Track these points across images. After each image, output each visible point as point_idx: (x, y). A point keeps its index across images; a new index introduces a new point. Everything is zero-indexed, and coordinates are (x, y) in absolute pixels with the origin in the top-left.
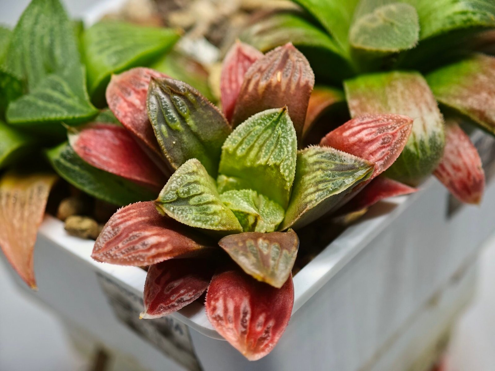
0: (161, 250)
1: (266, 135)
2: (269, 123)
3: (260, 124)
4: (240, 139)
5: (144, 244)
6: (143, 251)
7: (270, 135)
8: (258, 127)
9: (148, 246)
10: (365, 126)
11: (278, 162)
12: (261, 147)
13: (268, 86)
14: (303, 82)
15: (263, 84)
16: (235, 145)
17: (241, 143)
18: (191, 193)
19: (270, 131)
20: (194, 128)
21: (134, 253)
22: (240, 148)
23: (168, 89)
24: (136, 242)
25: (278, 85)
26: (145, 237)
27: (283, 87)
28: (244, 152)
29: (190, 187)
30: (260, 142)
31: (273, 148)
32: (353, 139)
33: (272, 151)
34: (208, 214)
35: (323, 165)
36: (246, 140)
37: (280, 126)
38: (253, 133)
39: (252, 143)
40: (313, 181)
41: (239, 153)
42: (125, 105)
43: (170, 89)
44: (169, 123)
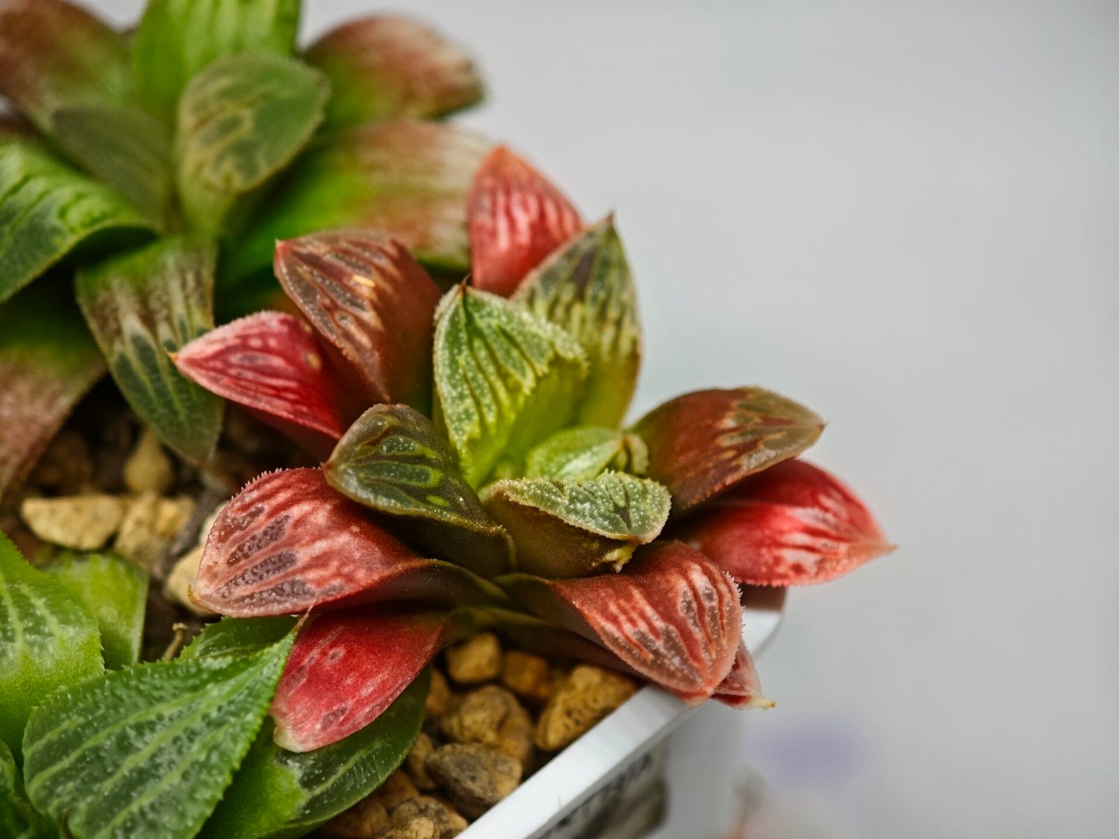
1: (483, 354)
2: (463, 336)
4: (469, 402)
7: (488, 346)
11: (550, 354)
12: (500, 372)
13: (376, 307)
15: (369, 316)
16: (476, 418)
17: (478, 404)
22: (485, 410)
23: (366, 447)
25: (380, 292)
27: (388, 288)
30: (491, 369)
31: (515, 353)
33: (522, 354)
36: (478, 392)
37: (482, 317)
38: (470, 375)
41: (491, 418)
42: (312, 575)
43: (368, 444)
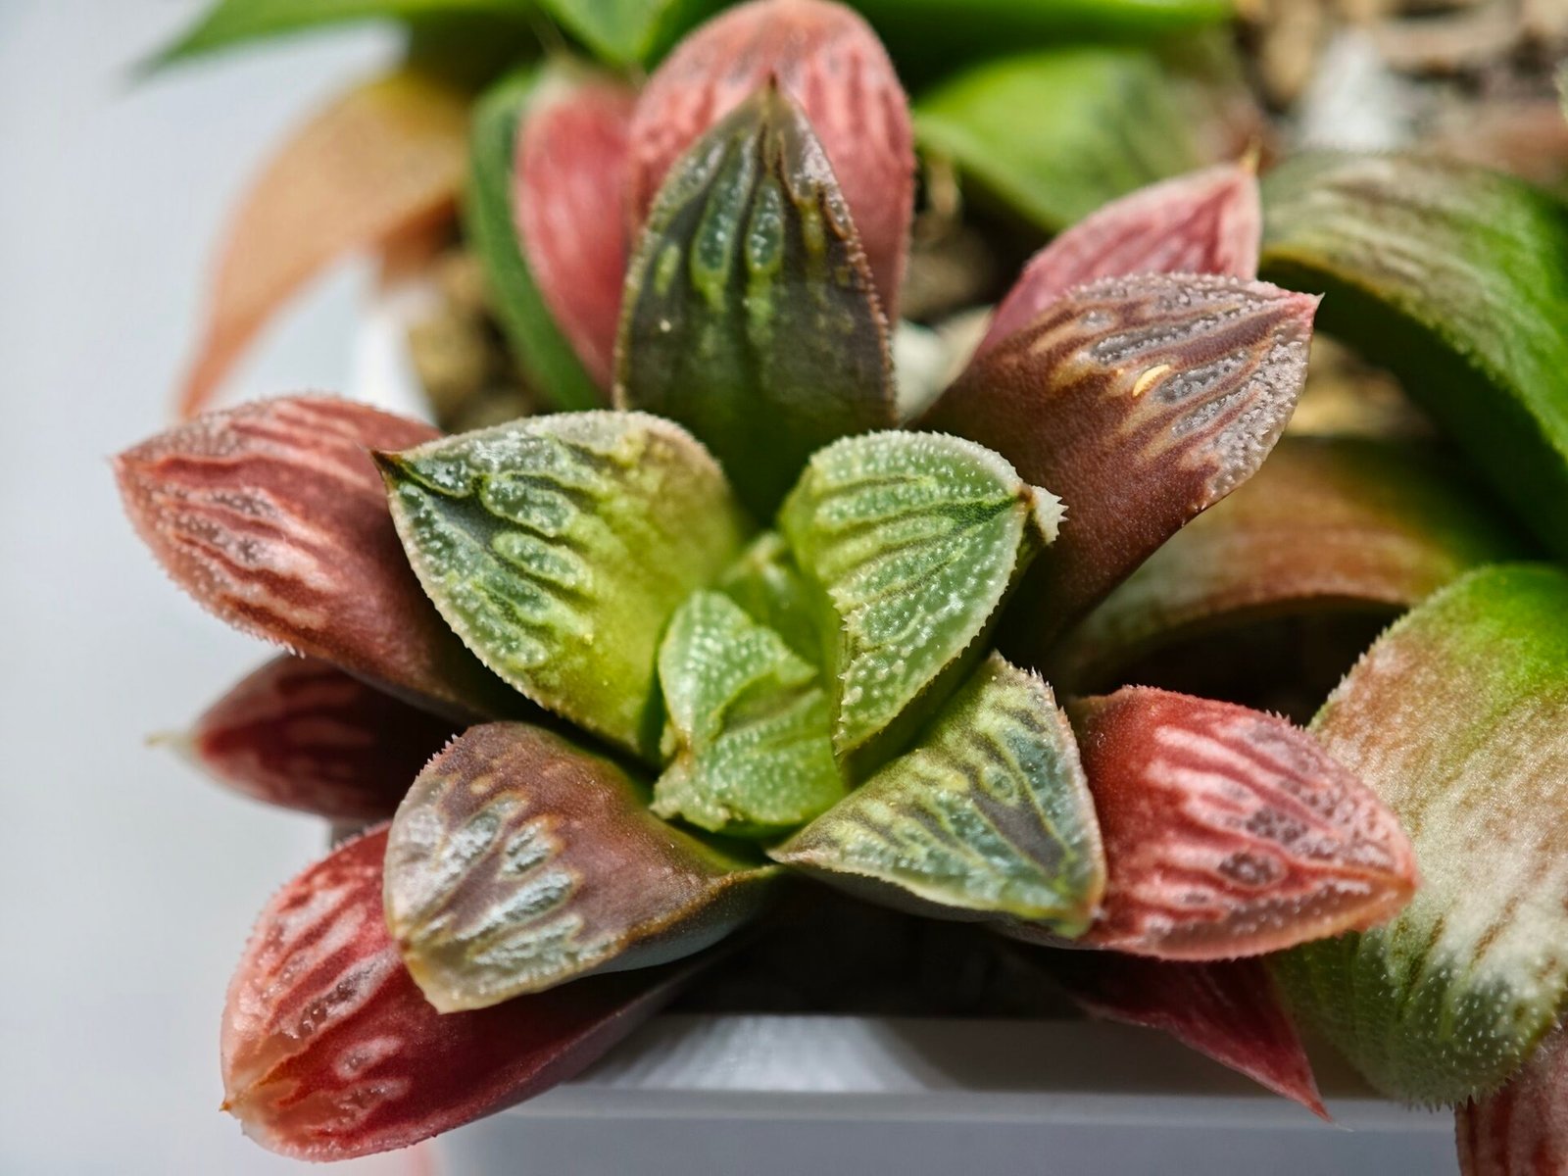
0: (280, 606)
1: (925, 529)
2: (964, 498)
3: (942, 480)
4: (857, 474)
5: (245, 548)
6: (228, 564)
7: (932, 540)
8: (929, 483)
9: (252, 566)
10: (1242, 763)
11: (864, 641)
12: (887, 550)
13: (1094, 382)
14: (1193, 459)
15: (1083, 359)
16: (832, 482)
17: (848, 490)
18: (520, 517)
19: (947, 523)
20: (760, 332)
21: (206, 550)
22: (837, 503)
23: (776, 147)
24: (239, 524)
25: (1124, 404)
26: (272, 531)
27: (1130, 424)
28: (837, 523)
29: (539, 495)
30: (896, 534)
31: (901, 583)
32: (1159, 773)
33: (887, 594)
34: (510, 615)
35: (989, 771)
36: (867, 493)
37: (974, 536)
38: (901, 489)
39: (873, 516)
40: (916, 788)
41: (824, 513)
44: (696, 256)
